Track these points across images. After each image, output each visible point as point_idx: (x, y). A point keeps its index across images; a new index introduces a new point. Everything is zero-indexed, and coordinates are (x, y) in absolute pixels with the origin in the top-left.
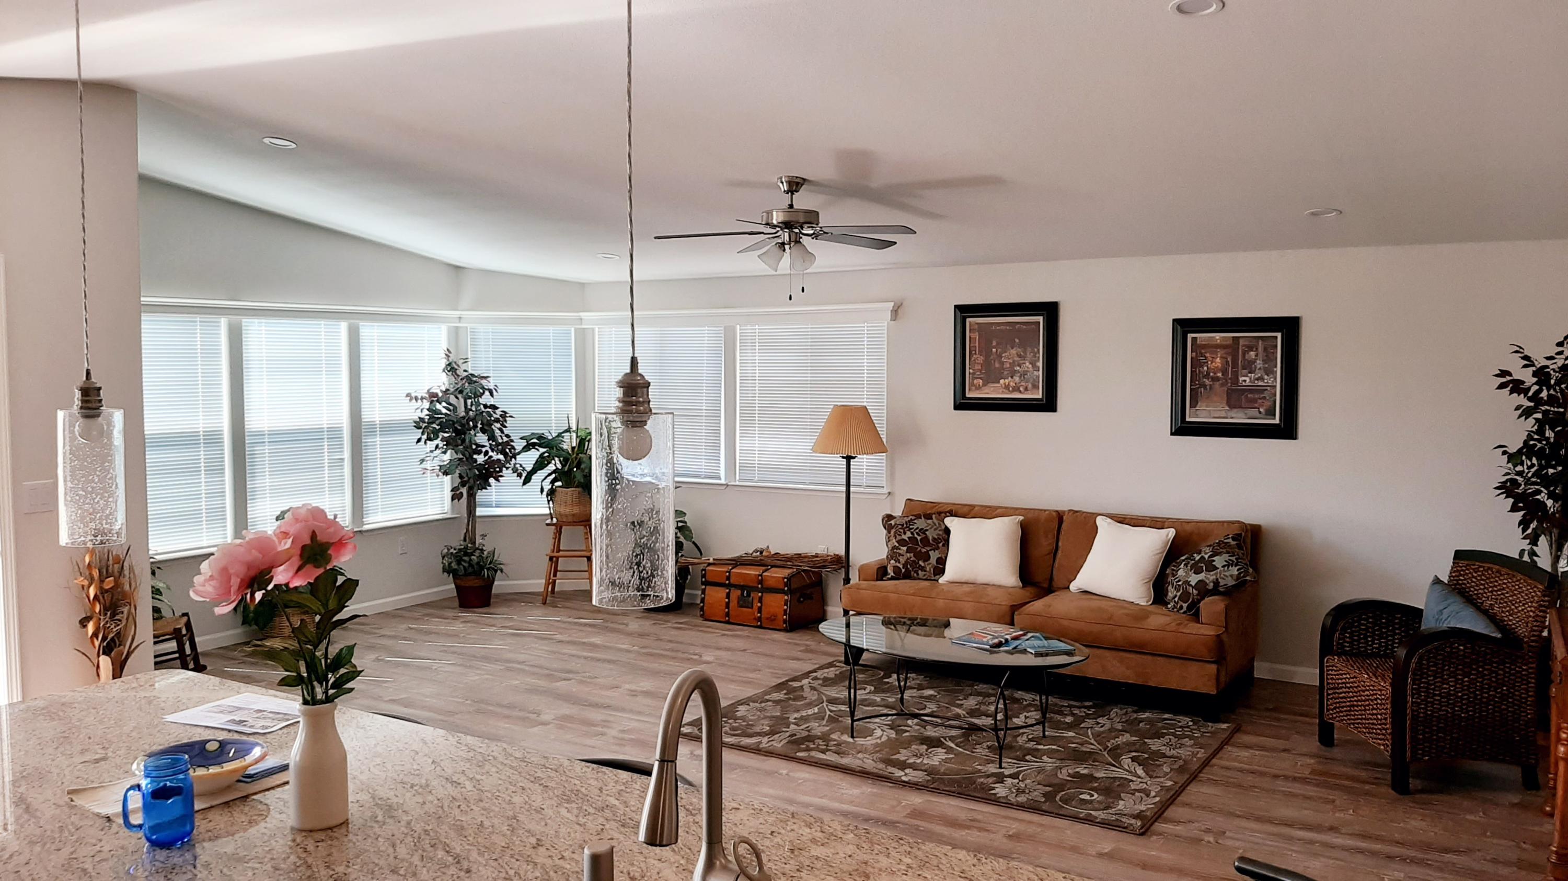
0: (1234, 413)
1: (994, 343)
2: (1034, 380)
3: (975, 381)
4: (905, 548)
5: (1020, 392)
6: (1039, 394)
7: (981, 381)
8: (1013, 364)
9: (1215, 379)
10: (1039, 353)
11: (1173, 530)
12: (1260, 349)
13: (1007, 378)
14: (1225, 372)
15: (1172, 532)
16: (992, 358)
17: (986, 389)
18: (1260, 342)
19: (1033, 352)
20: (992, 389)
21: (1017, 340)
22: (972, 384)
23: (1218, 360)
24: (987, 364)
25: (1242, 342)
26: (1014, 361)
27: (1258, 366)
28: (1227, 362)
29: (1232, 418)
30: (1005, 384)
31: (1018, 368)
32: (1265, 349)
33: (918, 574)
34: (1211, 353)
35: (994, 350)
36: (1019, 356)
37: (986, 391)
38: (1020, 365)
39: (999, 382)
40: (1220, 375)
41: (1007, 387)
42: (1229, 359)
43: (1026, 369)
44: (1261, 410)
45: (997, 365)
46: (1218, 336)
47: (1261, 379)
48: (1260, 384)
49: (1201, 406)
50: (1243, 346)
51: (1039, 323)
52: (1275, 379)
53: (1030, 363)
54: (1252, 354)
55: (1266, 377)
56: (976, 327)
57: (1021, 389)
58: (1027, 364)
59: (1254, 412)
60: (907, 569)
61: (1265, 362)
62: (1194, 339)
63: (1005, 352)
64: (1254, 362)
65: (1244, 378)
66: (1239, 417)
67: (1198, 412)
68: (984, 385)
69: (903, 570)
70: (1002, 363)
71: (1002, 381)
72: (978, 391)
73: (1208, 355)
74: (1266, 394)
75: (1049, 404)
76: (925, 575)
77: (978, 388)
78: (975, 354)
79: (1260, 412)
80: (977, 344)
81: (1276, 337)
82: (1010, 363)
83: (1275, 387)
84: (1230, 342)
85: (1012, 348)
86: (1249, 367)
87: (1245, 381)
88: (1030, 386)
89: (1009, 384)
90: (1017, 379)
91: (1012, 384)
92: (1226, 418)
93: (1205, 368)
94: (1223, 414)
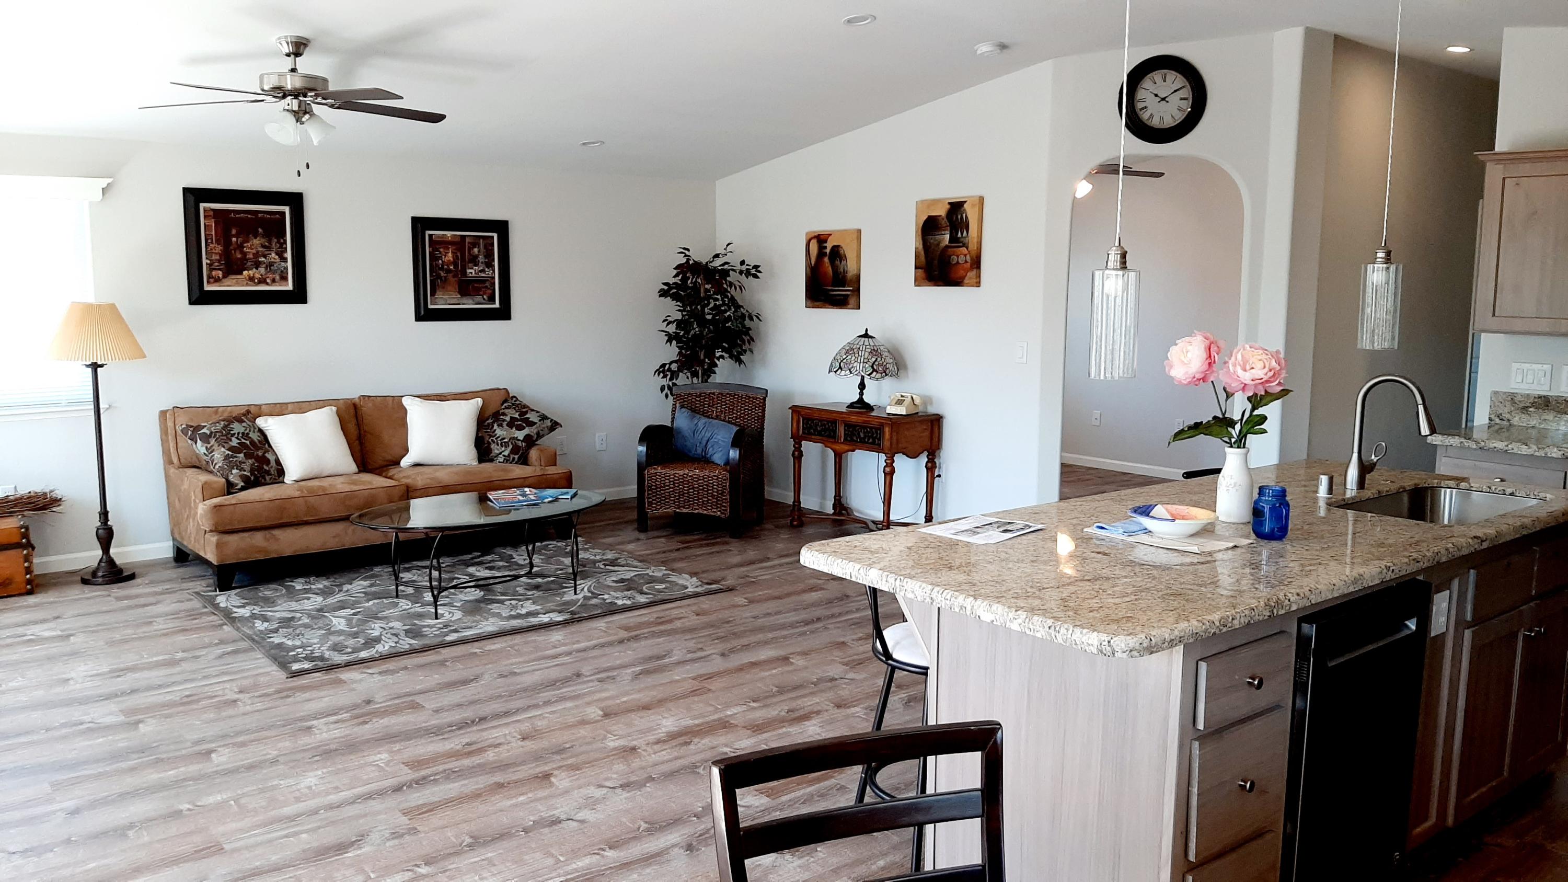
0: (465, 300)
1: (234, 232)
2: (282, 272)
3: (214, 273)
4: (242, 455)
5: (267, 284)
6: (289, 286)
7: (221, 272)
8: (257, 255)
9: (448, 271)
10: (286, 244)
11: (479, 399)
12: (482, 246)
13: (252, 269)
14: (456, 265)
15: (479, 401)
16: (231, 248)
17: (227, 281)
18: (481, 240)
19: (278, 242)
20: (234, 281)
21: (260, 230)
22: (209, 277)
23: (450, 255)
24: (226, 255)
25: (468, 240)
26: (258, 252)
27: (481, 261)
28: (457, 256)
29: (464, 304)
30: (249, 276)
31: (263, 259)
32: (485, 247)
33: (265, 480)
34: (444, 248)
35: (234, 239)
36: (263, 246)
37: (229, 283)
38: (265, 256)
39: (241, 274)
40: (452, 267)
41: (251, 279)
42: (459, 254)
43: (273, 260)
44: (485, 297)
45: (239, 256)
46: (449, 234)
47: (483, 271)
48: (483, 275)
49: (439, 295)
50: (469, 243)
51: (284, 213)
52: (494, 271)
53: (277, 254)
54: (476, 250)
55: (487, 269)
56: (211, 213)
57: (268, 281)
58: (273, 255)
59: (479, 298)
60: (255, 476)
61: (486, 257)
62: (430, 236)
63: (248, 242)
64: (477, 257)
65: (471, 271)
66: (469, 304)
67: (437, 300)
68: (224, 277)
69: (252, 478)
70: (245, 254)
71: (245, 273)
72: (217, 284)
73: (441, 250)
74: (487, 284)
75: (299, 295)
76: (271, 479)
77: (217, 280)
78: (212, 243)
79: (484, 299)
80: (213, 233)
81: (493, 237)
82: (254, 254)
83: (494, 278)
84: (458, 239)
85: (256, 238)
86: (474, 261)
87: (471, 273)
88: (278, 278)
89: (253, 277)
90: (262, 270)
91: (257, 276)
92: (459, 304)
93: (440, 262)
94: (455, 301)
